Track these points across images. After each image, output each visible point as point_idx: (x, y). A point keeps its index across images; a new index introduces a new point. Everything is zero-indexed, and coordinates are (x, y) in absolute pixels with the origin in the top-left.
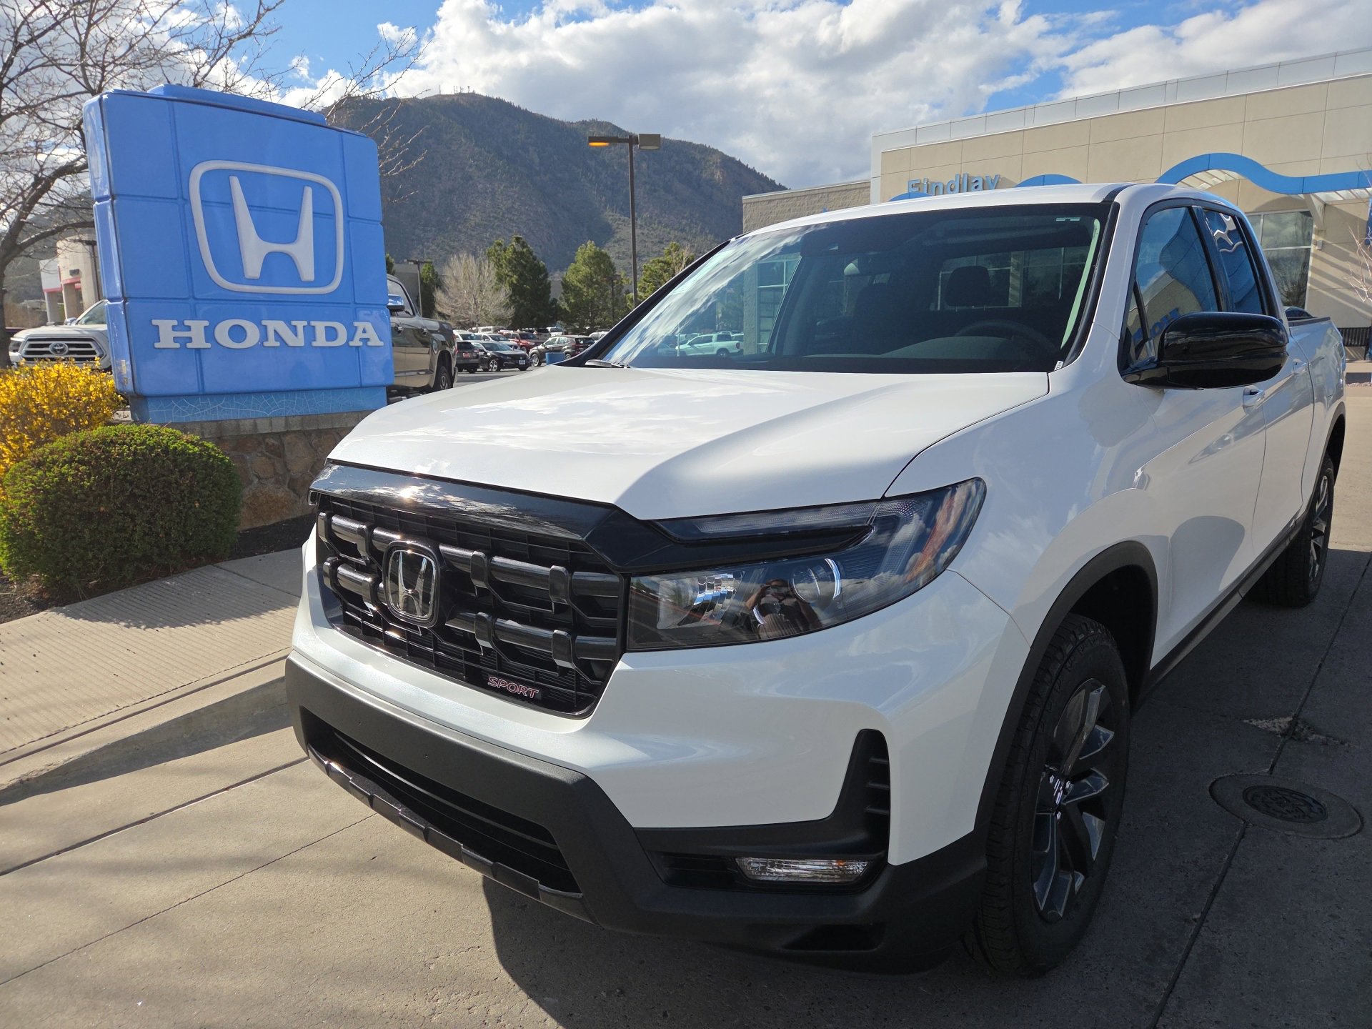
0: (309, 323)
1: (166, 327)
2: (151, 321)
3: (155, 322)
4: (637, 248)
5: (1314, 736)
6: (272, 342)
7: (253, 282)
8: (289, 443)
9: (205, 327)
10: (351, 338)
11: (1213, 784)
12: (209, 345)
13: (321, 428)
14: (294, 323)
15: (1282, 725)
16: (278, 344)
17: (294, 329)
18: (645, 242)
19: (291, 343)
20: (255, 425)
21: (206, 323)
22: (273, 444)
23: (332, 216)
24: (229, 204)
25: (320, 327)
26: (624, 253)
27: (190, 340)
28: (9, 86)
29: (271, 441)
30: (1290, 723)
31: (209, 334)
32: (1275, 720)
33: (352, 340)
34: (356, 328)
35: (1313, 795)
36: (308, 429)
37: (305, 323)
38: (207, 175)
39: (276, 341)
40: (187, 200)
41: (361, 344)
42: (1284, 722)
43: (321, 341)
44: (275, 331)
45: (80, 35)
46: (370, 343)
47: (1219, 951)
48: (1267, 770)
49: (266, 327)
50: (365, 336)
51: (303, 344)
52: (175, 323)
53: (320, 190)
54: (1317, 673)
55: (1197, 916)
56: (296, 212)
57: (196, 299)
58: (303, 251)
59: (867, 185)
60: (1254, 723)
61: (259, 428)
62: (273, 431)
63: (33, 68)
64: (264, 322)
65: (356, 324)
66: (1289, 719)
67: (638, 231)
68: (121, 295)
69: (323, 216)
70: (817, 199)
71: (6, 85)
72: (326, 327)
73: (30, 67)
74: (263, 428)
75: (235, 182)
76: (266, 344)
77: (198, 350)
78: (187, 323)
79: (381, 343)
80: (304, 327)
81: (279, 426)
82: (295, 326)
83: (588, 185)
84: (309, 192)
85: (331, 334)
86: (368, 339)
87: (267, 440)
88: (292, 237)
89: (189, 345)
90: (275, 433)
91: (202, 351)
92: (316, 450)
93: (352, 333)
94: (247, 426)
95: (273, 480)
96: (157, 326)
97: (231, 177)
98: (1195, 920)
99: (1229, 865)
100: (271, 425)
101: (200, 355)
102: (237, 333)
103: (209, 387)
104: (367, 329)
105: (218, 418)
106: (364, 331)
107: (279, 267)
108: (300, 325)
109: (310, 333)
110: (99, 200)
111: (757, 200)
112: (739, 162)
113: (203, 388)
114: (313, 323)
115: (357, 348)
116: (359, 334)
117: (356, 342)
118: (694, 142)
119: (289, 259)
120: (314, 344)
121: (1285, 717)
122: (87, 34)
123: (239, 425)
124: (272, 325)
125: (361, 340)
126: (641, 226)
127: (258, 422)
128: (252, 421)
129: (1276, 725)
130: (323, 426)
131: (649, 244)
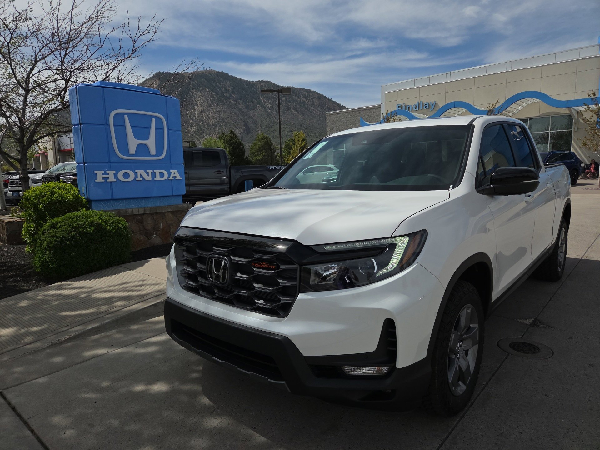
0: (153, 171)
1: (99, 173)
2: (94, 172)
3: (95, 172)
4: (282, 134)
5: (542, 325)
6: (139, 179)
7: (132, 155)
8: (145, 218)
9: (114, 173)
10: (169, 176)
11: (499, 341)
12: (115, 180)
13: (157, 212)
14: (148, 171)
15: (530, 322)
16: (141, 179)
17: (148, 173)
18: (285, 131)
19: (146, 179)
20: (133, 211)
21: (115, 172)
22: (139, 218)
23: (163, 129)
24: (124, 126)
25: (158, 172)
26: (276, 136)
27: (108, 178)
28: (32, 78)
29: (139, 217)
30: (533, 321)
31: (116, 175)
32: (527, 320)
33: (170, 177)
34: (171, 172)
35: (536, 345)
36: (152, 212)
37: (152, 171)
38: (116, 115)
39: (141, 178)
40: (108, 125)
41: (173, 179)
42: (531, 321)
43: (158, 178)
44: (140, 174)
45: (62, 58)
46: (176, 178)
47: (491, 394)
48: (520, 337)
49: (137, 173)
50: (175, 175)
51: (151, 179)
52: (103, 172)
53: (158, 119)
54: (548, 303)
55: (484, 383)
56: (149, 128)
57: (111, 163)
58: (151, 143)
59: (379, 107)
60: (519, 321)
61: (134, 212)
62: (139, 213)
63: (42, 70)
64: (136, 171)
65: (171, 171)
66: (533, 319)
67: (282, 126)
68: (83, 162)
69: (159, 129)
70: (358, 113)
71: (31, 77)
72: (160, 173)
73: (40, 70)
74: (135, 212)
75: (126, 117)
76: (137, 179)
77: (111, 182)
78: (107, 172)
79: (181, 178)
80: (151, 172)
81: (142, 212)
82: (148, 172)
83: (261, 107)
84: (154, 120)
85: (162, 175)
86: (176, 177)
87: (137, 217)
88: (147, 138)
89: (108, 180)
90: (140, 214)
91: (113, 184)
92: (155, 221)
93: (169, 174)
94: (129, 212)
95: (139, 233)
96: (96, 173)
97: (125, 116)
98: (484, 385)
99: (500, 367)
100: (139, 211)
101: (112, 185)
102: (126, 175)
103: (115, 197)
104: (175, 173)
105: (118, 209)
106: (174, 174)
107: (143, 149)
108: (150, 172)
109: (154, 175)
110: (75, 125)
111: (332, 114)
112: (325, 96)
113: (113, 197)
114: (155, 171)
115: (172, 180)
116: (172, 175)
117: (171, 178)
118: (306, 89)
119: (146, 146)
120: (155, 179)
121: (532, 319)
122: (64, 58)
123: (126, 211)
124: (139, 172)
125: (173, 177)
126: (283, 124)
127: (133, 210)
128: (131, 209)
129: (528, 322)
130: (158, 211)
131: (286, 132)
